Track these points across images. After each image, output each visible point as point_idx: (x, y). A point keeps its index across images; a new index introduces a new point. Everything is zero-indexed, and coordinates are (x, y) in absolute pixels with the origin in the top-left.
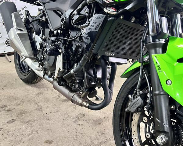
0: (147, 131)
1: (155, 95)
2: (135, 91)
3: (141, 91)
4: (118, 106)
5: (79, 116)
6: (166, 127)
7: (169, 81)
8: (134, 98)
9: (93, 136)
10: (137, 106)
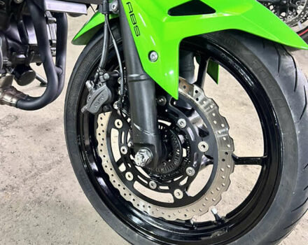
0: (123, 142)
1: (130, 81)
2: (97, 74)
3: (106, 74)
4: (72, 102)
5: (6, 120)
6: (151, 136)
7: (153, 53)
8: (96, 87)
9: (36, 155)
10: (102, 103)
